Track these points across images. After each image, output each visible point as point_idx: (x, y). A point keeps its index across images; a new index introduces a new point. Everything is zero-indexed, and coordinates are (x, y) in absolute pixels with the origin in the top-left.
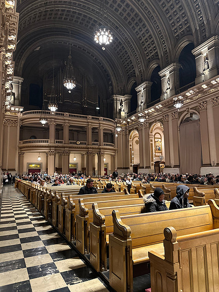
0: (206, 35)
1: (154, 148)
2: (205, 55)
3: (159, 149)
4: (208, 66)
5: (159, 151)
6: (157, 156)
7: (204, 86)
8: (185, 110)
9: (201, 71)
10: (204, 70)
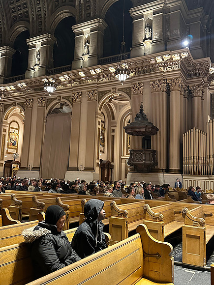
0: (90, 13)
1: (7, 142)
2: (86, 36)
3: (14, 144)
4: (89, 51)
5: (14, 147)
6: (9, 153)
7: (82, 74)
8: (56, 98)
9: (80, 55)
10: (83, 55)
